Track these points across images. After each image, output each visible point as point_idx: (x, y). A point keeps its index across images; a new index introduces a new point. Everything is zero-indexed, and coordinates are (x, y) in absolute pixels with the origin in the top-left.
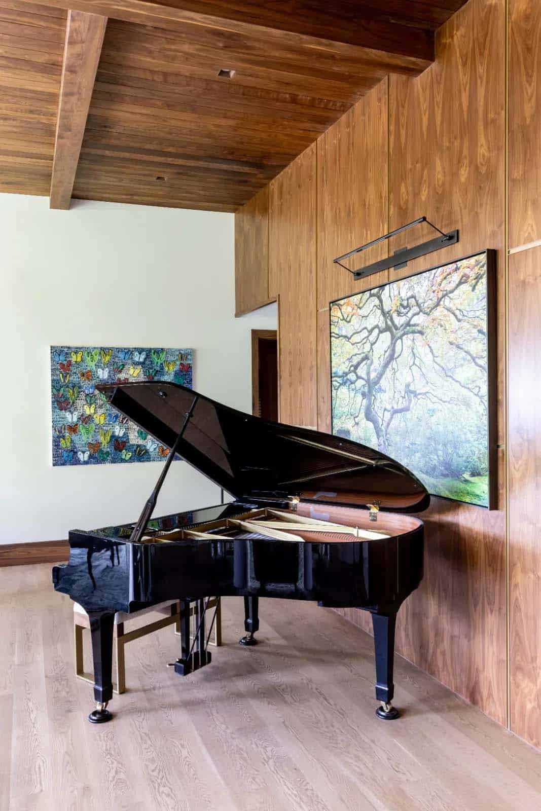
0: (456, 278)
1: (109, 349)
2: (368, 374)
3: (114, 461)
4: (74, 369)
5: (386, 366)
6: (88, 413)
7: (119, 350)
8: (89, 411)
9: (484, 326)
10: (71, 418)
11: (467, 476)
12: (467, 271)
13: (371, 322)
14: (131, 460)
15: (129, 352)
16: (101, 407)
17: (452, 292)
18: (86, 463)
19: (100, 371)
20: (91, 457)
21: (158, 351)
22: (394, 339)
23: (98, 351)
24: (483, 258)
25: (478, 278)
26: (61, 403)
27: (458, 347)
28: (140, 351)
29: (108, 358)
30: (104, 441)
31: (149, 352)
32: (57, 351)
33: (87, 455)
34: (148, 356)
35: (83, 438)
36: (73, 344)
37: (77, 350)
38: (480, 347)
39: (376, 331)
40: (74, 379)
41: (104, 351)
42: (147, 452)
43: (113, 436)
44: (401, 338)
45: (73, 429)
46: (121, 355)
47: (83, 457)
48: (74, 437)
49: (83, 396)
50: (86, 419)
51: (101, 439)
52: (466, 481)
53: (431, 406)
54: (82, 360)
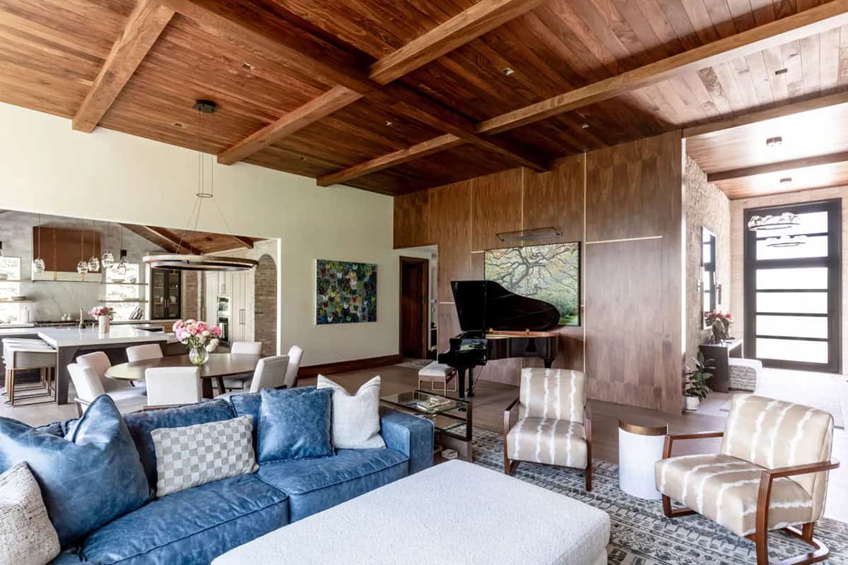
0: (563, 249)
1: (343, 262)
2: (511, 280)
3: (343, 322)
4: (327, 272)
5: (523, 278)
6: (332, 296)
7: (346, 263)
8: (333, 295)
9: (577, 266)
10: (325, 298)
11: (567, 316)
12: (569, 247)
13: (514, 260)
14: (351, 322)
15: (351, 264)
16: (339, 293)
17: (561, 253)
18: (331, 323)
19: (338, 274)
20: (333, 319)
21: (363, 265)
22: (528, 268)
23: (337, 263)
24: (577, 244)
25: (574, 250)
26: (321, 291)
27: (564, 272)
28: (356, 264)
29: (342, 267)
30: (339, 310)
31: (359, 264)
32: (320, 263)
33: (332, 318)
34: (359, 267)
35: (329, 310)
36: (326, 259)
37: (329, 262)
38: (575, 273)
39: (517, 264)
40: (327, 277)
41: (340, 263)
42: (357, 317)
43: (343, 309)
44: (532, 267)
45: (326, 305)
46: (348, 266)
47: (330, 319)
48: (326, 308)
49: (330, 287)
50: (332, 299)
51: (338, 310)
52: (568, 318)
53: (549, 292)
54: (331, 268)
